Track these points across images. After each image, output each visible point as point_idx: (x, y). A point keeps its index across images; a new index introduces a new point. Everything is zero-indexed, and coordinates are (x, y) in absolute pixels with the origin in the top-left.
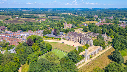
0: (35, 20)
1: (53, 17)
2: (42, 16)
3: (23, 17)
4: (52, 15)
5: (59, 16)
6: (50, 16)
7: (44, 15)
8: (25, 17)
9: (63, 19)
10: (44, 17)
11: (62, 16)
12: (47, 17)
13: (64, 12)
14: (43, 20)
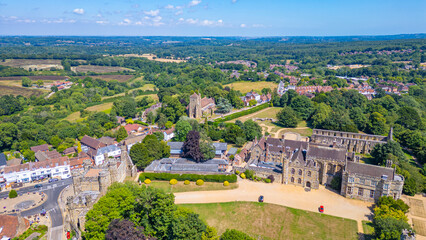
0: (19, 84)
1: (93, 69)
2: (43, 67)
4: (85, 62)
5: (114, 64)
6: (76, 65)
7: (50, 61)
9: (136, 75)
10: (53, 69)
11: (124, 66)
12: (67, 69)
13: (124, 50)
14: (55, 83)
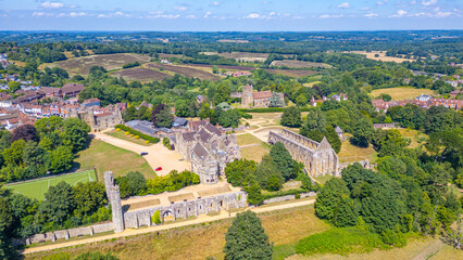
0: (212, 71)
2: (253, 59)
3: (185, 62)
8: (191, 62)
11: (328, 62)
12: (268, 62)
14: (237, 73)
